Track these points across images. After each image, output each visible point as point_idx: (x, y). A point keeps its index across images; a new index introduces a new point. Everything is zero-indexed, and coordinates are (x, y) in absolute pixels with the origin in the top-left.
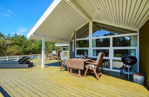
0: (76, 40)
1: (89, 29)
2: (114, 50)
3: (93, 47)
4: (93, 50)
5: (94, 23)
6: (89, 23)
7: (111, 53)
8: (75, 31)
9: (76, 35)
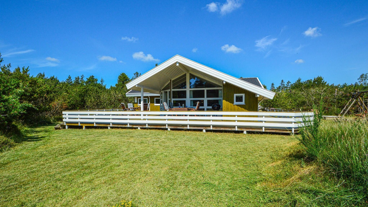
0: (172, 90)
1: (186, 81)
2: (208, 100)
3: (190, 98)
4: (191, 100)
5: (190, 74)
6: (186, 74)
7: (206, 103)
8: (171, 80)
9: (173, 86)
